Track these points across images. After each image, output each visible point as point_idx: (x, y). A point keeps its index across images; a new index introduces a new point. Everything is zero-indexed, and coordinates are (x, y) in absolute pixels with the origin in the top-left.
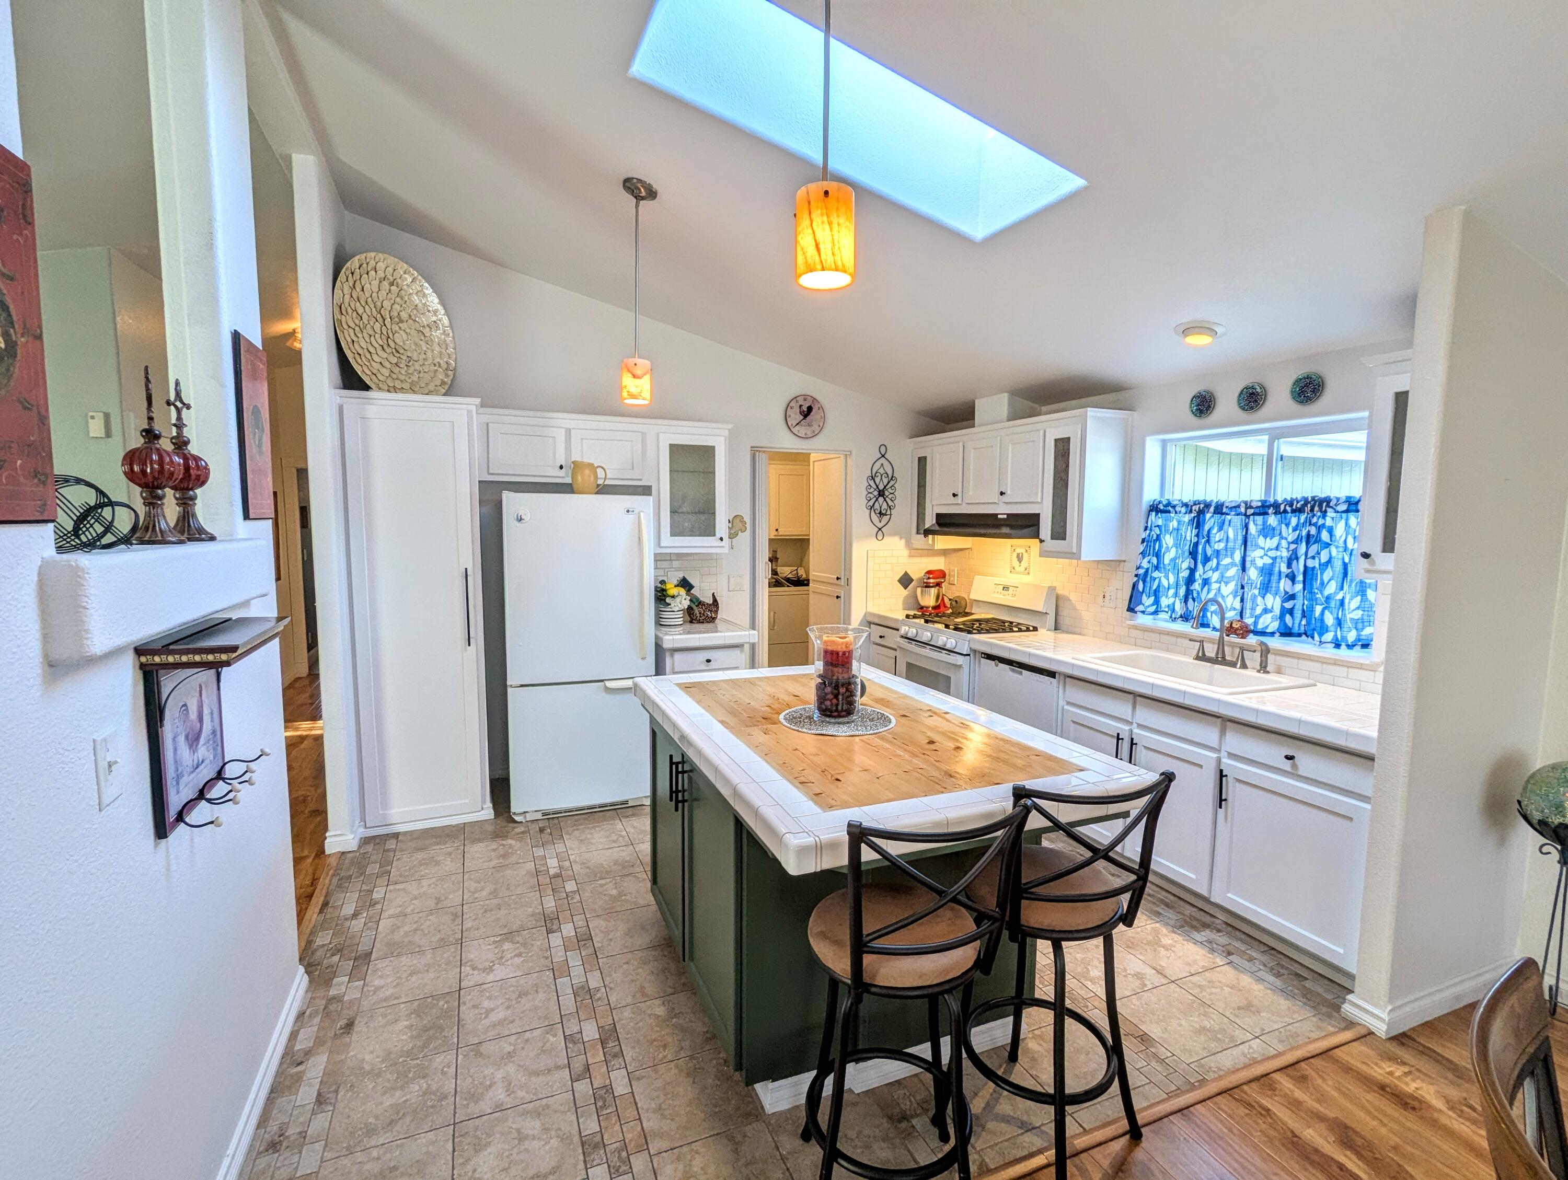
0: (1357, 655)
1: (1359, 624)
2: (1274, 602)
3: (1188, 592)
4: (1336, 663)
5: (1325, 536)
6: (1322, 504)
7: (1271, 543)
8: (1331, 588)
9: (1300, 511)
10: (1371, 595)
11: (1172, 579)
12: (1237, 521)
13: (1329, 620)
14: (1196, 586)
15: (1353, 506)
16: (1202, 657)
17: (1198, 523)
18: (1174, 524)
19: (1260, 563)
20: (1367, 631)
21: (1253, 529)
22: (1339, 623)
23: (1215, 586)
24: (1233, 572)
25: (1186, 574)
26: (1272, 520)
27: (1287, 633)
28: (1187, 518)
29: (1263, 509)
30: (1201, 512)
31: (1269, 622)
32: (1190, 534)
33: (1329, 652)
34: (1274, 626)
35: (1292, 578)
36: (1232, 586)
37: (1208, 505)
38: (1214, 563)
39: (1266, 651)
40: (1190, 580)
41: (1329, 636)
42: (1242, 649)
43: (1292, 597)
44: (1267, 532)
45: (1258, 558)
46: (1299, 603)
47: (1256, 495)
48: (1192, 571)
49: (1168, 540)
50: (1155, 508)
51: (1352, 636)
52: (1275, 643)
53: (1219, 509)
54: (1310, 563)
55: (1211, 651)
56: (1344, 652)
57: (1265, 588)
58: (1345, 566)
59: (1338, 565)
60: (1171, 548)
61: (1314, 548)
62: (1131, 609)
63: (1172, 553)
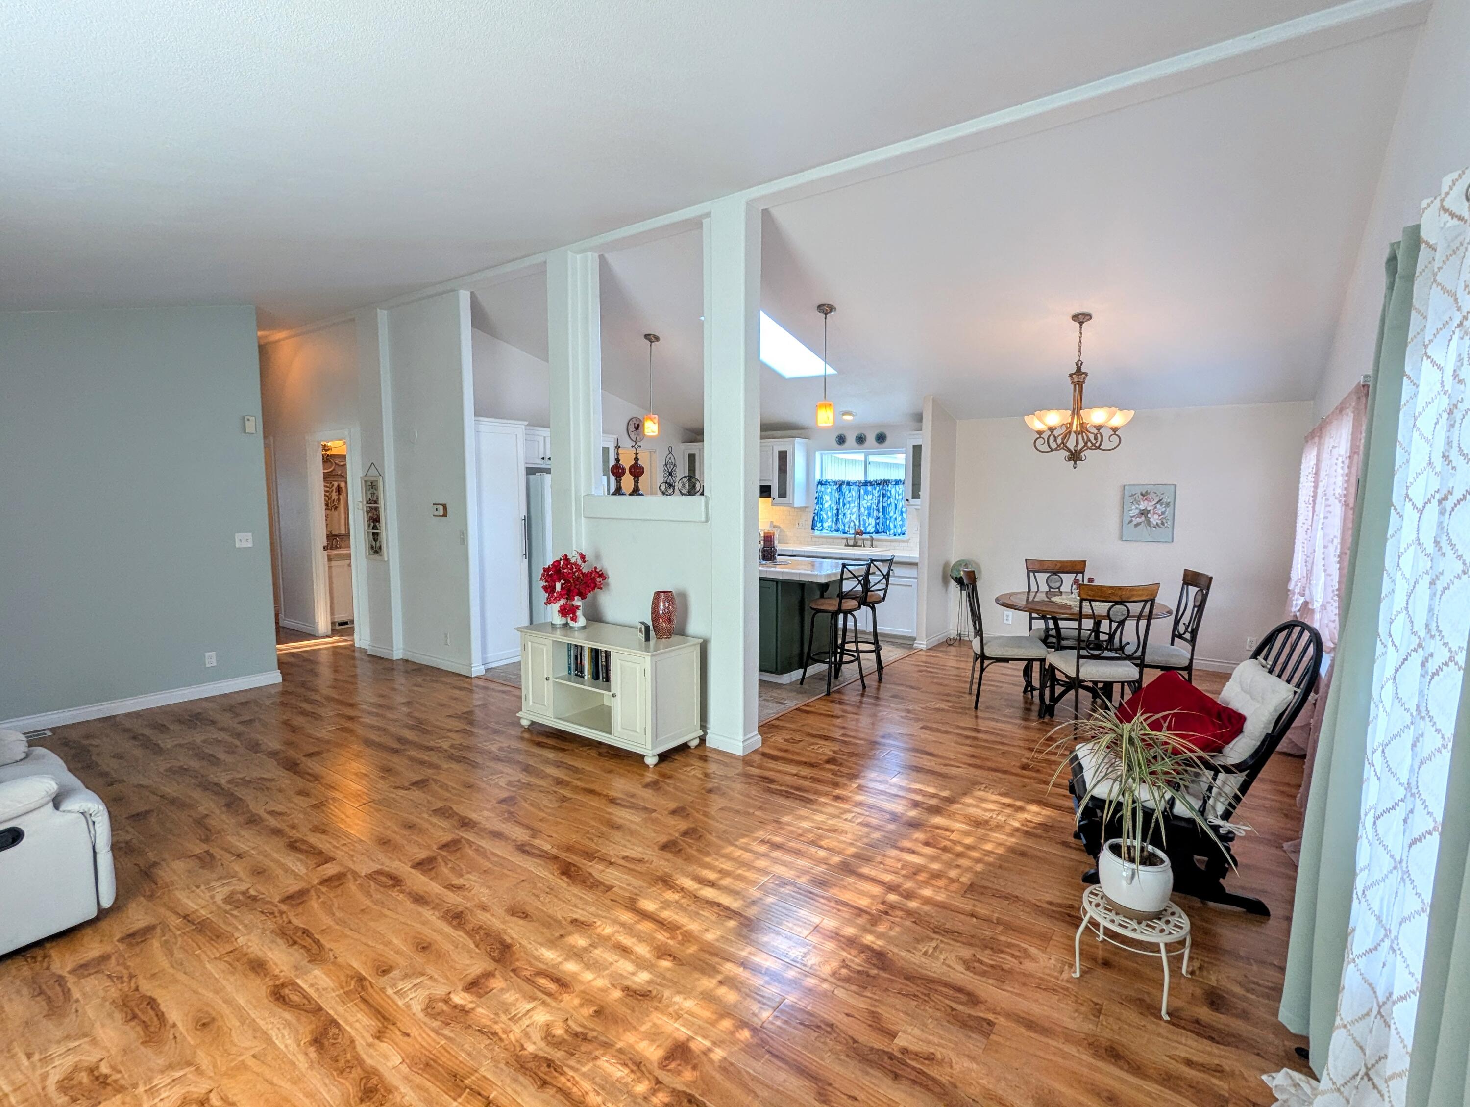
0: (901, 537)
1: (901, 526)
2: (872, 521)
3: (837, 519)
4: (895, 541)
5: (889, 494)
6: (886, 482)
7: (870, 497)
8: (891, 514)
9: (880, 484)
10: (904, 515)
11: (829, 514)
12: (856, 488)
13: (892, 526)
14: (840, 516)
15: (897, 482)
16: (847, 545)
17: (840, 489)
18: (829, 490)
19: (865, 506)
20: (904, 528)
21: (862, 492)
22: (895, 527)
23: (849, 516)
24: (855, 510)
25: (835, 512)
26: (869, 488)
27: (877, 532)
28: (835, 487)
29: (866, 484)
30: (841, 485)
31: (871, 529)
32: (837, 495)
33: (892, 537)
34: (873, 530)
35: (878, 510)
36: (855, 516)
37: (843, 482)
38: (847, 506)
39: (872, 539)
40: (837, 514)
41: (892, 532)
42: (863, 540)
43: (878, 518)
44: (866, 493)
45: (865, 503)
46: (881, 520)
47: (862, 478)
48: (838, 510)
49: (826, 498)
50: (820, 483)
51: (899, 531)
52: (875, 536)
53: (848, 484)
54: (885, 505)
55: (851, 542)
56: (897, 537)
57: (869, 515)
58: (896, 505)
59: (893, 505)
60: (828, 501)
61: (886, 498)
62: (813, 529)
63: (829, 503)
